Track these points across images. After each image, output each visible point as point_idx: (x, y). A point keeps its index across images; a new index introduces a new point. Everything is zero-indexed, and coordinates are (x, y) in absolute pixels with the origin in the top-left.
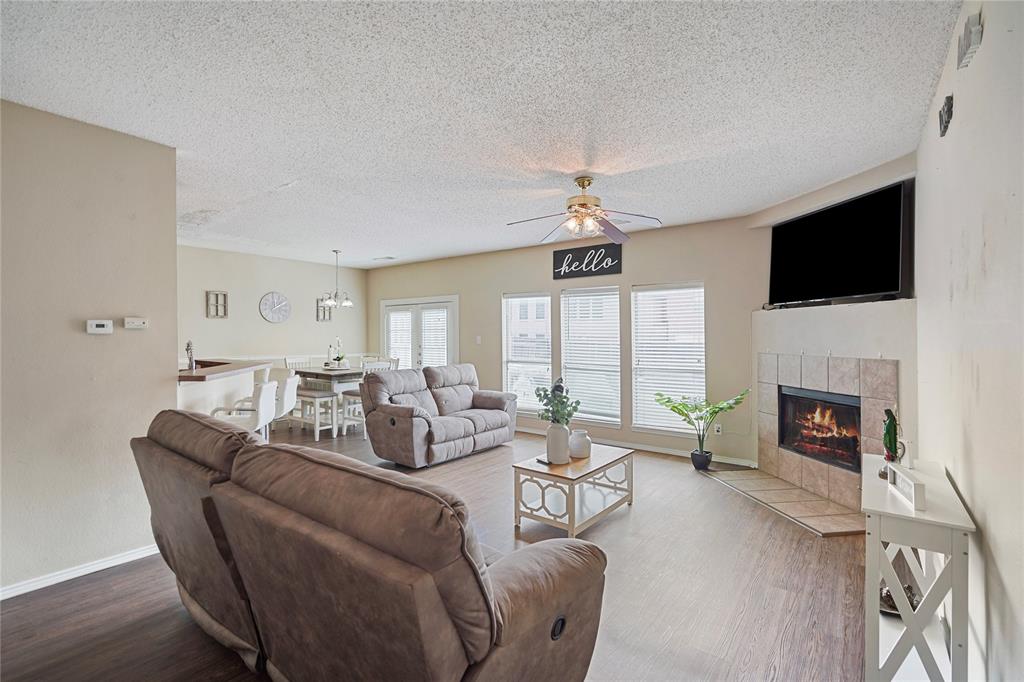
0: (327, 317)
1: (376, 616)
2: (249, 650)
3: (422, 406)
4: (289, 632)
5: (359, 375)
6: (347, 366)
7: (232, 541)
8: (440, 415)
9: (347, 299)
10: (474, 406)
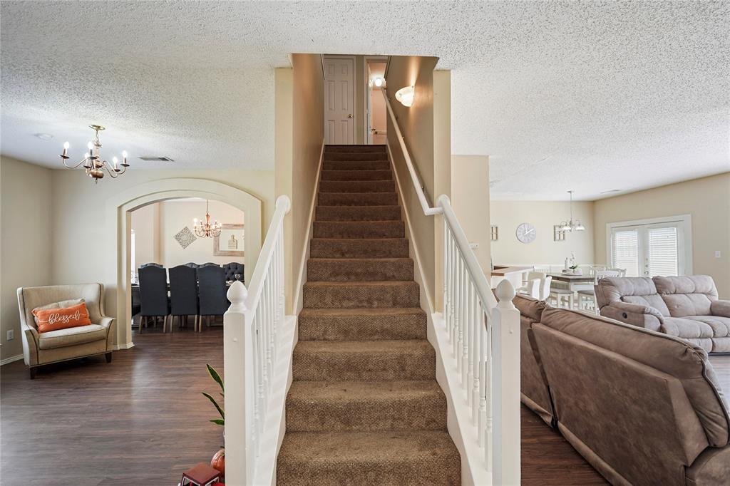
0: (562, 238)
1: (641, 396)
2: (546, 414)
3: (653, 306)
4: (576, 404)
5: (592, 280)
6: (581, 272)
7: (542, 352)
8: (672, 316)
9: (579, 225)
10: (712, 313)
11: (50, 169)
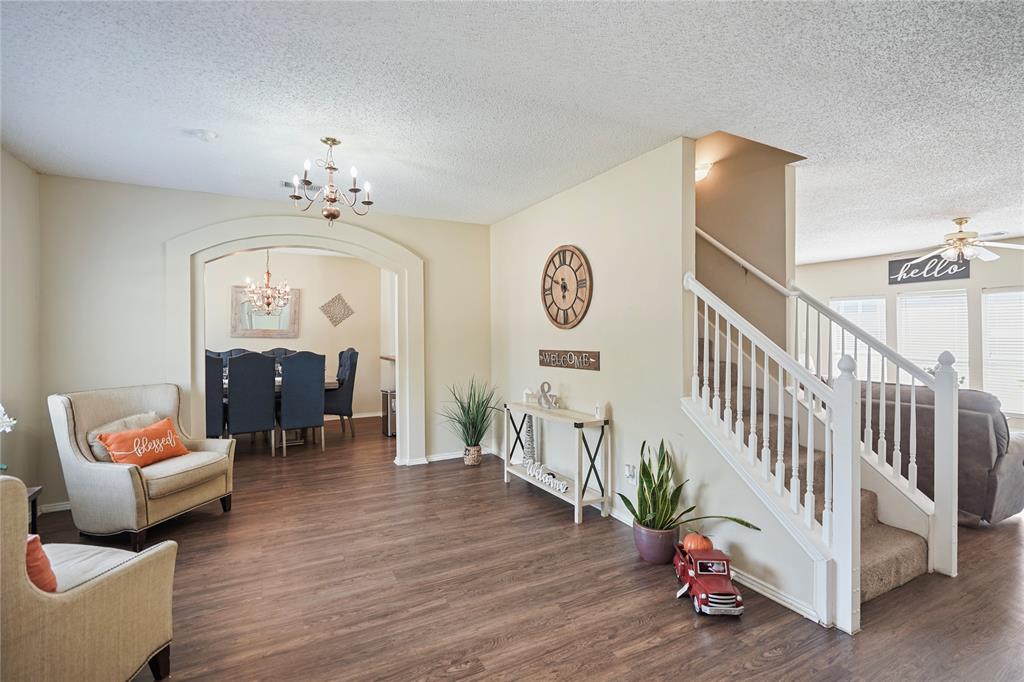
11: (39, 173)
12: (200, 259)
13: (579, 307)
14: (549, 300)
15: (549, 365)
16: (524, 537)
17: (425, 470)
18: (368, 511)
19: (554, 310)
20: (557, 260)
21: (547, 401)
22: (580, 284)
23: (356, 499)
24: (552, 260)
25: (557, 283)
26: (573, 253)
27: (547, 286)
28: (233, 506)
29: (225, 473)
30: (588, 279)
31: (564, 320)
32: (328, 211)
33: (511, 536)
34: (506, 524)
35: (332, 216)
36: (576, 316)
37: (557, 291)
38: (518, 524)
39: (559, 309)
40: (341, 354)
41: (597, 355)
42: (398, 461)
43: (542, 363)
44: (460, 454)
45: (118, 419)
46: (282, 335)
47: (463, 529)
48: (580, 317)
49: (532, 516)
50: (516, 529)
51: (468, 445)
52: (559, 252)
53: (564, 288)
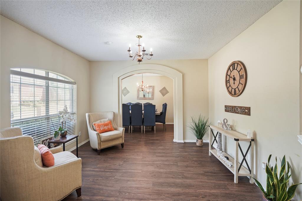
11: (89, 61)
12: (121, 78)
13: (241, 87)
14: (228, 85)
15: (228, 111)
16: (207, 182)
17: (183, 145)
18: (157, 156)
19: (230, 89)
20: (231, 68)
21: (226, 126)
22: (241, 77)
23: (156, 151)
24: (229, 68)
25: (231, 77)
26: (238, 64)
27: (228, 79)
28: (124, 146)
29: (122, 137)
30: (244, 74)
31: (234, 93)
32: (138, 59)
33: (202, 180)
34: (202, 174)
35: (140, 61)
36: (239, 91)
37: (232, 81)
38: (207, 175)
39: (232, 88)
40: (163, 105)
41: (249, 109)
42: (174, 140)
43: (226, 111)
44: (195, 141)
45: (100, 120)
46: (150, 99)
47: (184, 172)
48: (241, 92)
49: (215, 173)
50: (206, 178)
51: (198, 139)
52: (232, 65)
53: (234, 79)
